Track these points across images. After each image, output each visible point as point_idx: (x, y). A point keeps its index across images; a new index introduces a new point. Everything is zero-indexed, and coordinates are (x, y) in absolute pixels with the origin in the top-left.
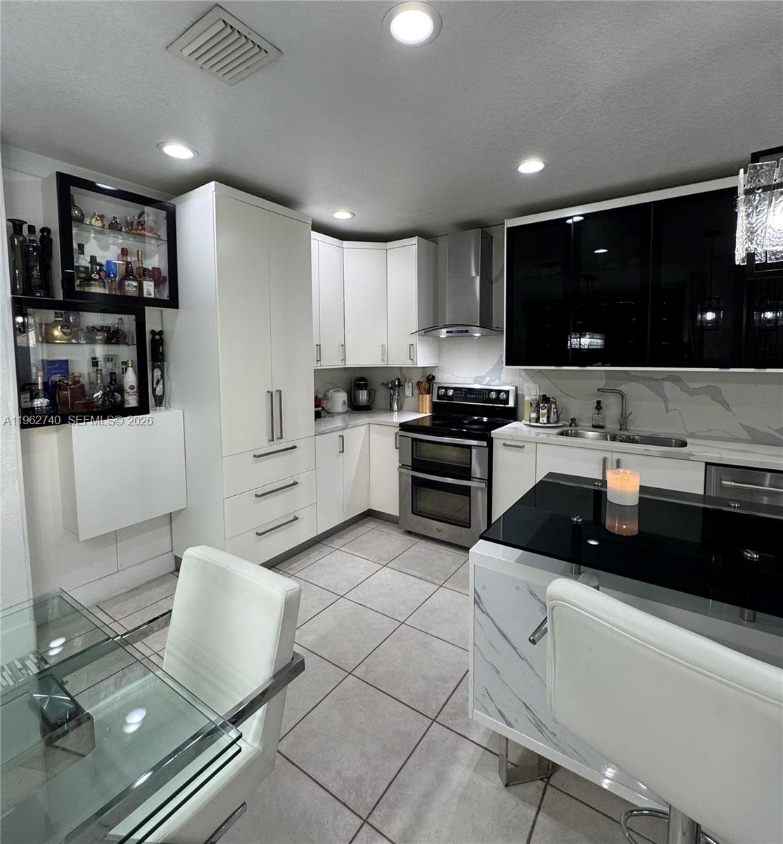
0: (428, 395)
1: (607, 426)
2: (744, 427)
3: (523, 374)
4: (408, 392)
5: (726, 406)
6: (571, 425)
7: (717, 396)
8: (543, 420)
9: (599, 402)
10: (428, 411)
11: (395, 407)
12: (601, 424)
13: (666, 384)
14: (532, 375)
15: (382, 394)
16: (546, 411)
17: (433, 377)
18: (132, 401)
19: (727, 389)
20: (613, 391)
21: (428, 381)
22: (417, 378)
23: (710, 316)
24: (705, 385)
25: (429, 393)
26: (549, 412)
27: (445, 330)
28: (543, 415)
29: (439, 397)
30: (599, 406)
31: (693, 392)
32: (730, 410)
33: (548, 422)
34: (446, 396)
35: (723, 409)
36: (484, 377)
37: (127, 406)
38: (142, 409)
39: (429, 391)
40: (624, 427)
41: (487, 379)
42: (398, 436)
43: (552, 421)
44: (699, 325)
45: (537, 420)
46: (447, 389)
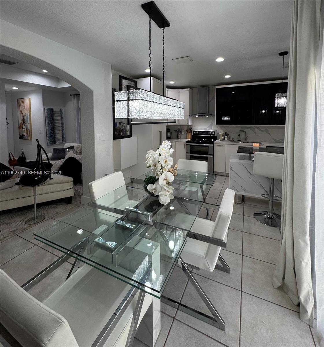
0: (190, 134)
1: (241, 140)
2: (274, 139)
3: (219, 127)
4: (183, 133)
5: (270, 134)
6: (232, 140)
7: (267, 132)
8: (226, 139)
9: (239, 134)
10: (190, 138)
11: (179, 138)
12: (240, 140)
13: (256, 129)
14: (221, 127)
15: (174, 134)
16: (226, 137)
17: (191, 128)
18: (128, 134)
19: (269, 130)
20: (243, 131)
21: (189, 130)
22: (186, 129)
23: (264, 111)
24: (265, 129)
25: (190, 133)
26: (227, 137)
27: (197, 115)
28: (226, 138)
29: (194, 134)
30: (239, 135)
31: (262, 131)
32: (270, 135)
33: (227, 139)
34: (196, 134)
35: (269, 135)
36: (207, 128)
37: (127, 135)
38: (130, 136)
39: (191, 132)
40: (246, 140)
41: (208, 129)
42: (186, 145)
43: (228, 139)
44: (261, 114)
45: (224, 139)
46: (196, 132)
